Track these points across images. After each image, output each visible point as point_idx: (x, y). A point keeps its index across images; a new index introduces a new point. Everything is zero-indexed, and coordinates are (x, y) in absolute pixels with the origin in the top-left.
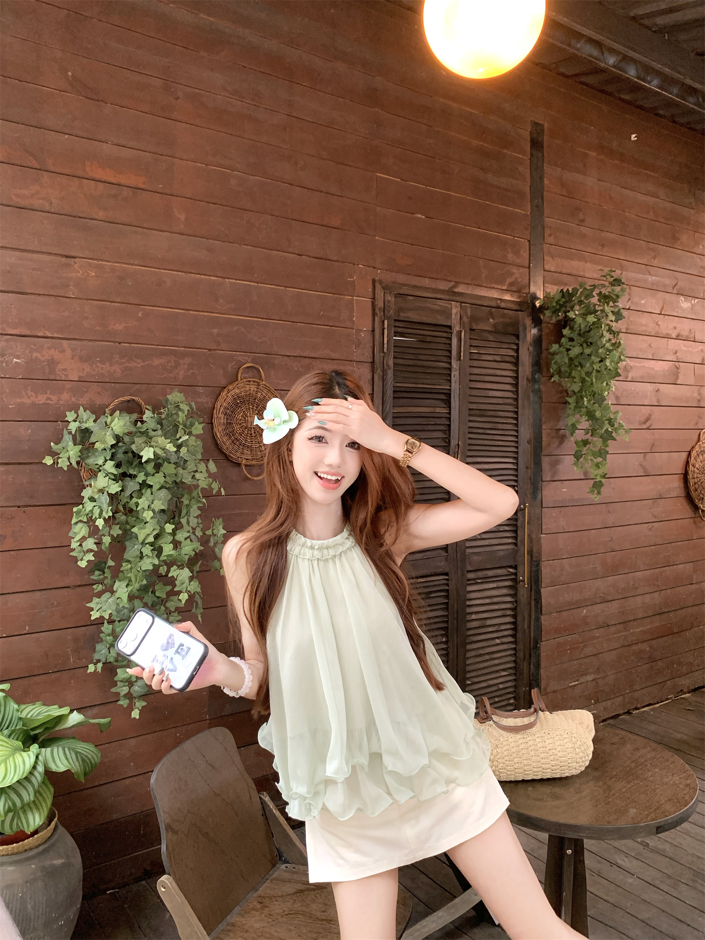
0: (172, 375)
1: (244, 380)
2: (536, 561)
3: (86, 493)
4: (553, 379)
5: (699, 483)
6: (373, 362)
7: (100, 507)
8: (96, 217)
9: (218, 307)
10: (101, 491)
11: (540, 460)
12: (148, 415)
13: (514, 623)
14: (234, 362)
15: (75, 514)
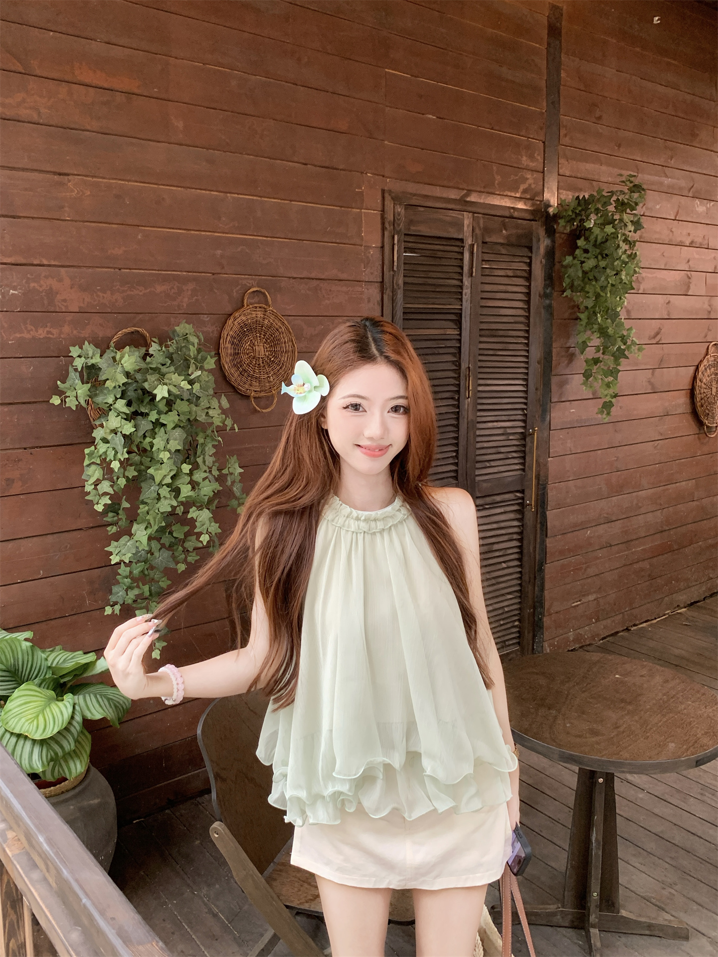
0: (175, 303)
1: (251, 306)
2: (542, 485)
3: (98, 434)
4: (565, 294)
5: (706, 399)
6: (382, 282)
7: (114, 449)
8: (89, 128)
9: (221, 225)
10: (114, 431)
11: (550, 380)
12: (154, 348)
13: (520, 547)
14: (240, 286)
15: (87, 456)
